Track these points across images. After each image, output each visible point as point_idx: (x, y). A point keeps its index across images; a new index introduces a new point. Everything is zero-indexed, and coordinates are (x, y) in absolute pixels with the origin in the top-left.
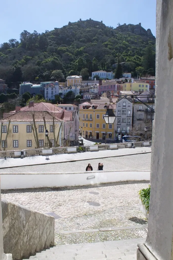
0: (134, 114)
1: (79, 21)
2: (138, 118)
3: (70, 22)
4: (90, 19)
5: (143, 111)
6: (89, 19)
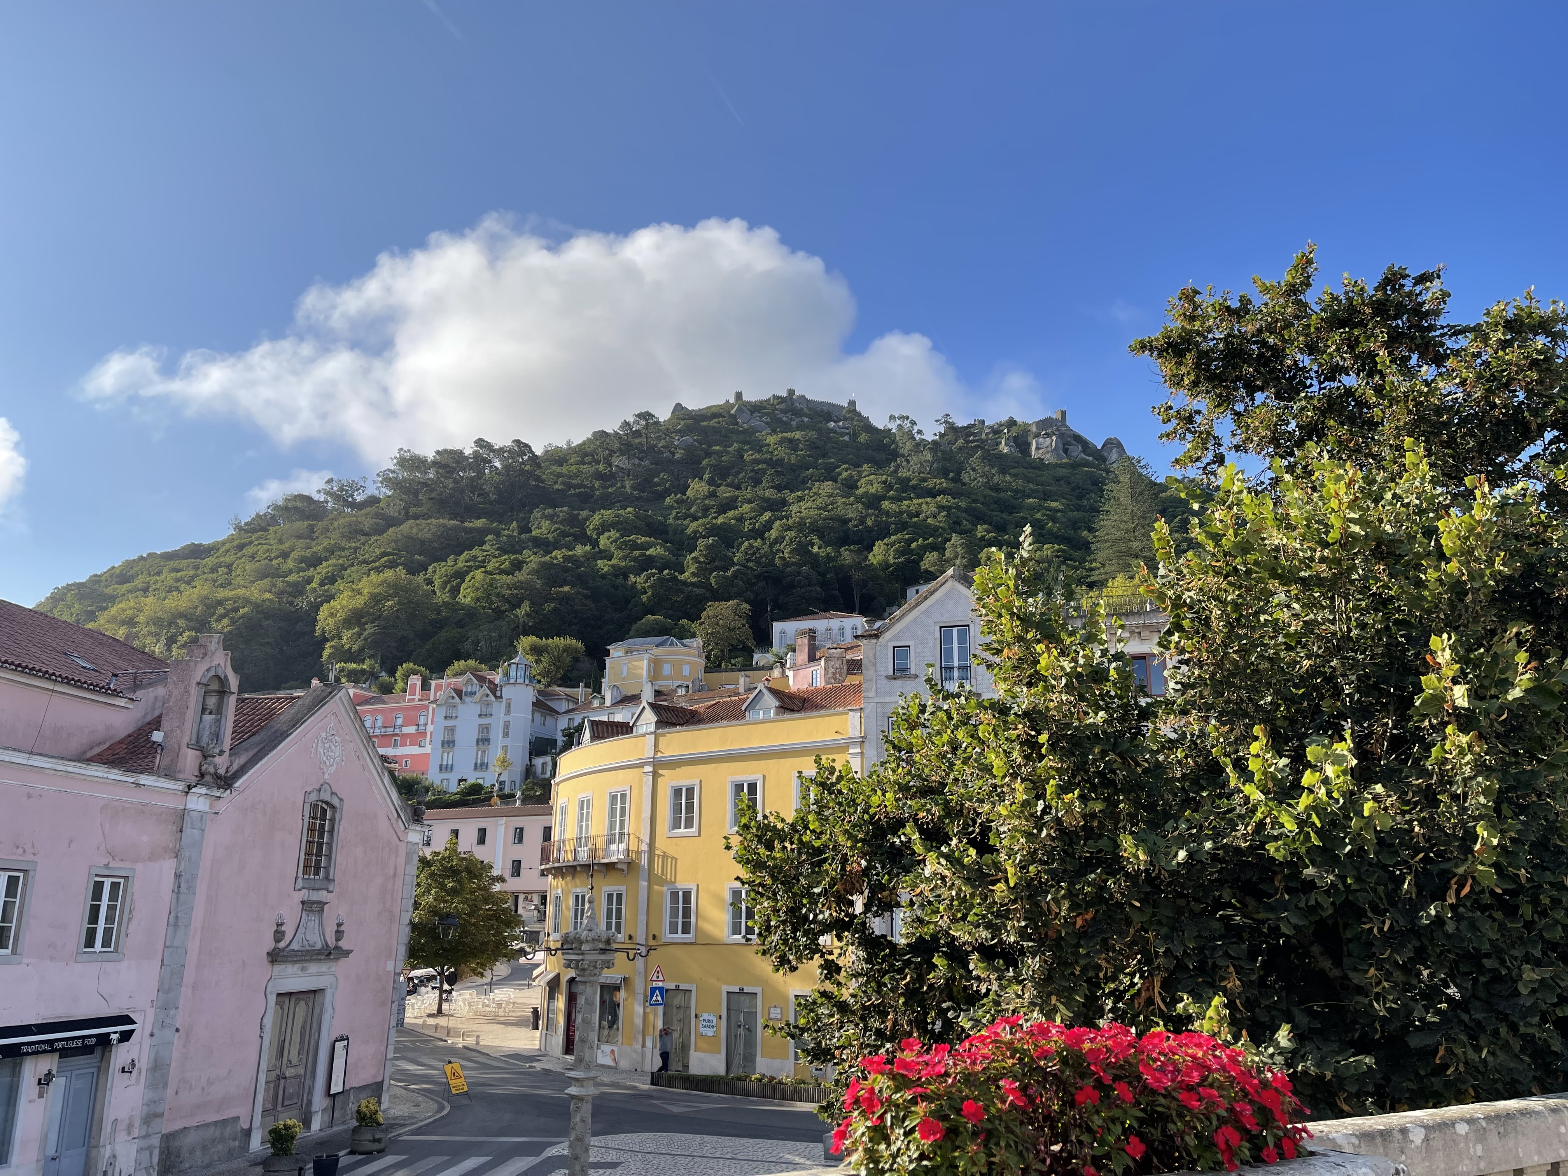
1: (732, 401)
3: (678, 406)
4: (791, 392)
6: (784, 394)
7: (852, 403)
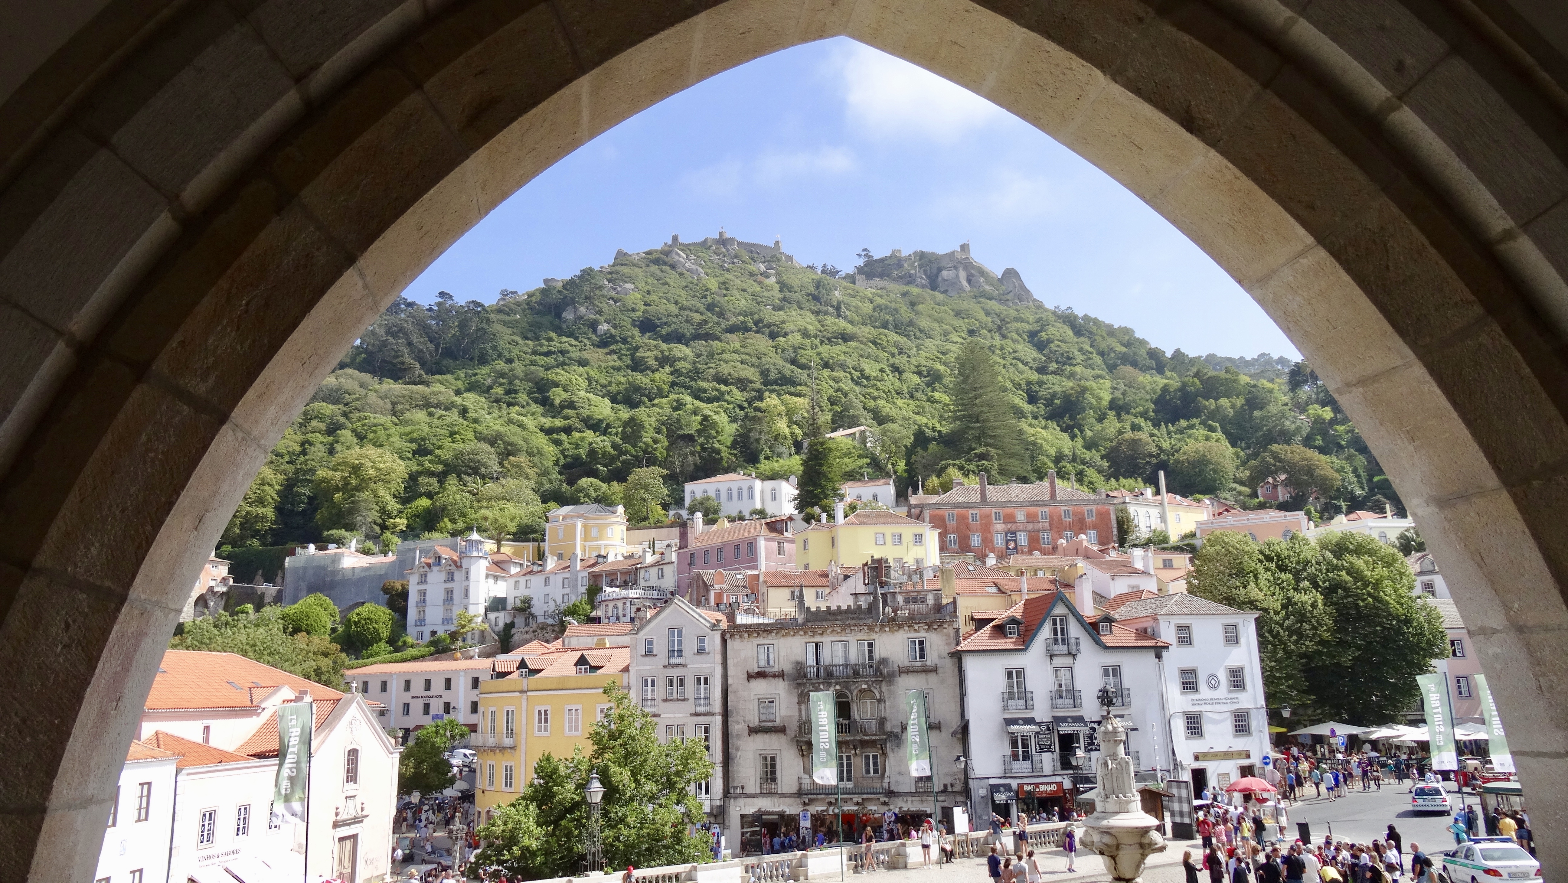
0: (730, 697)
1: (670, 242)
2: (755, 722)
4: (722, 234)
5: (781, 675)
6: (715, 237)
7: (777, 243)
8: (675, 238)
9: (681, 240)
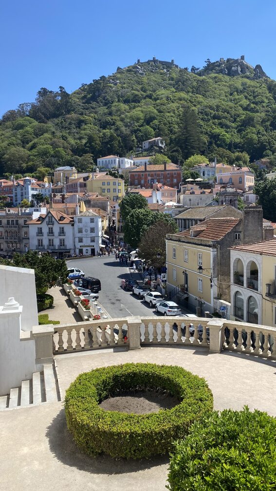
1: (136, 63)
6: (152, 59)
7: (173, 61)
8: (139, 61)
9: (140, 62)
